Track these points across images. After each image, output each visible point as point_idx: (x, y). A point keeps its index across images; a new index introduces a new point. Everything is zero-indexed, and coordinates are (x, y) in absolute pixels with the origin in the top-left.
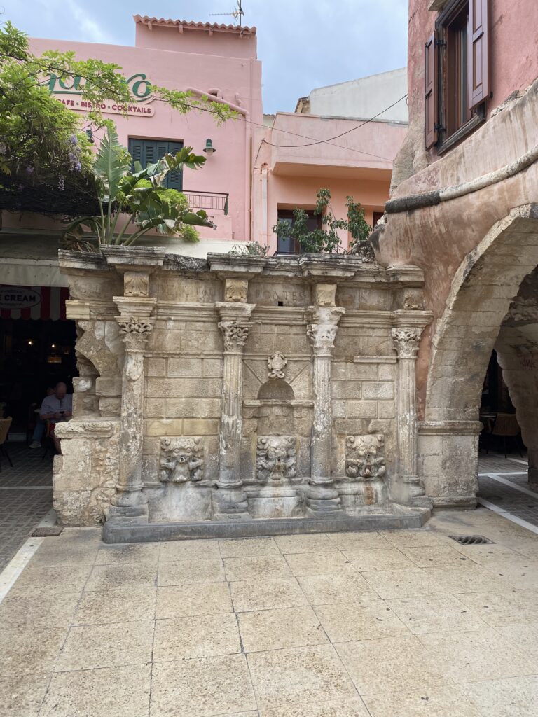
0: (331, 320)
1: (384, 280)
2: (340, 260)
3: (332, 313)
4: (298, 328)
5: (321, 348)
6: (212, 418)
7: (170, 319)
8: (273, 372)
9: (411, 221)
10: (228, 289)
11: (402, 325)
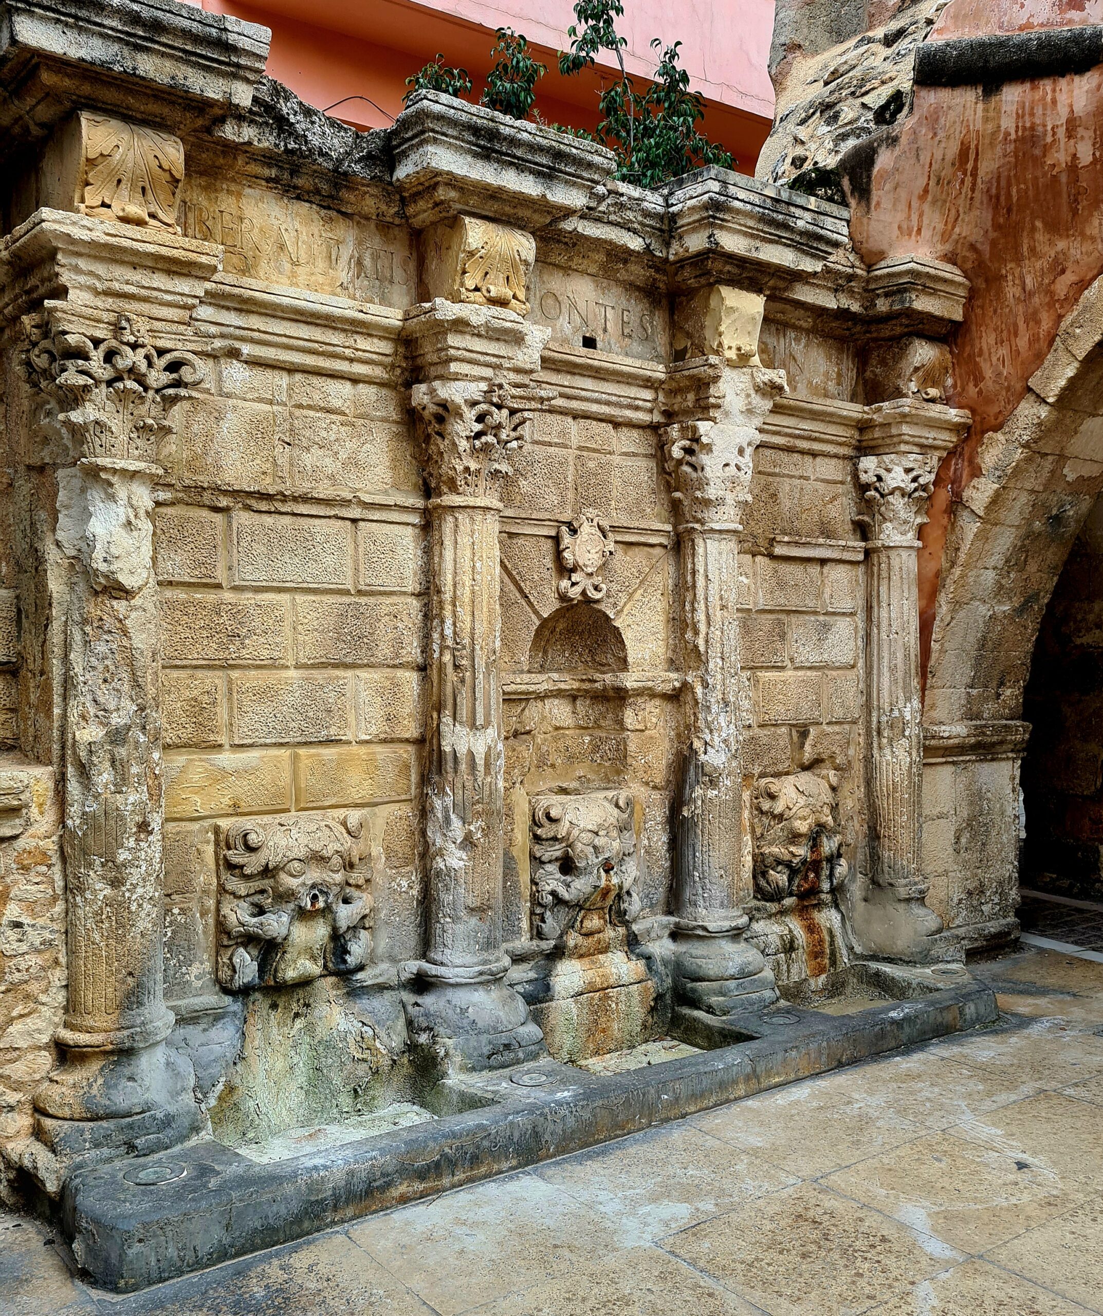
0: (750, 412)
1: (855, 307)
2: (798, 212)
3: (758, 389)
4: (635, 434)
5: (721, 501)
6: (392, 741)
7: (234, 354)
8: (575, 577)
9: (986, 120)
10: (471, 254)
11: (903, 447)
